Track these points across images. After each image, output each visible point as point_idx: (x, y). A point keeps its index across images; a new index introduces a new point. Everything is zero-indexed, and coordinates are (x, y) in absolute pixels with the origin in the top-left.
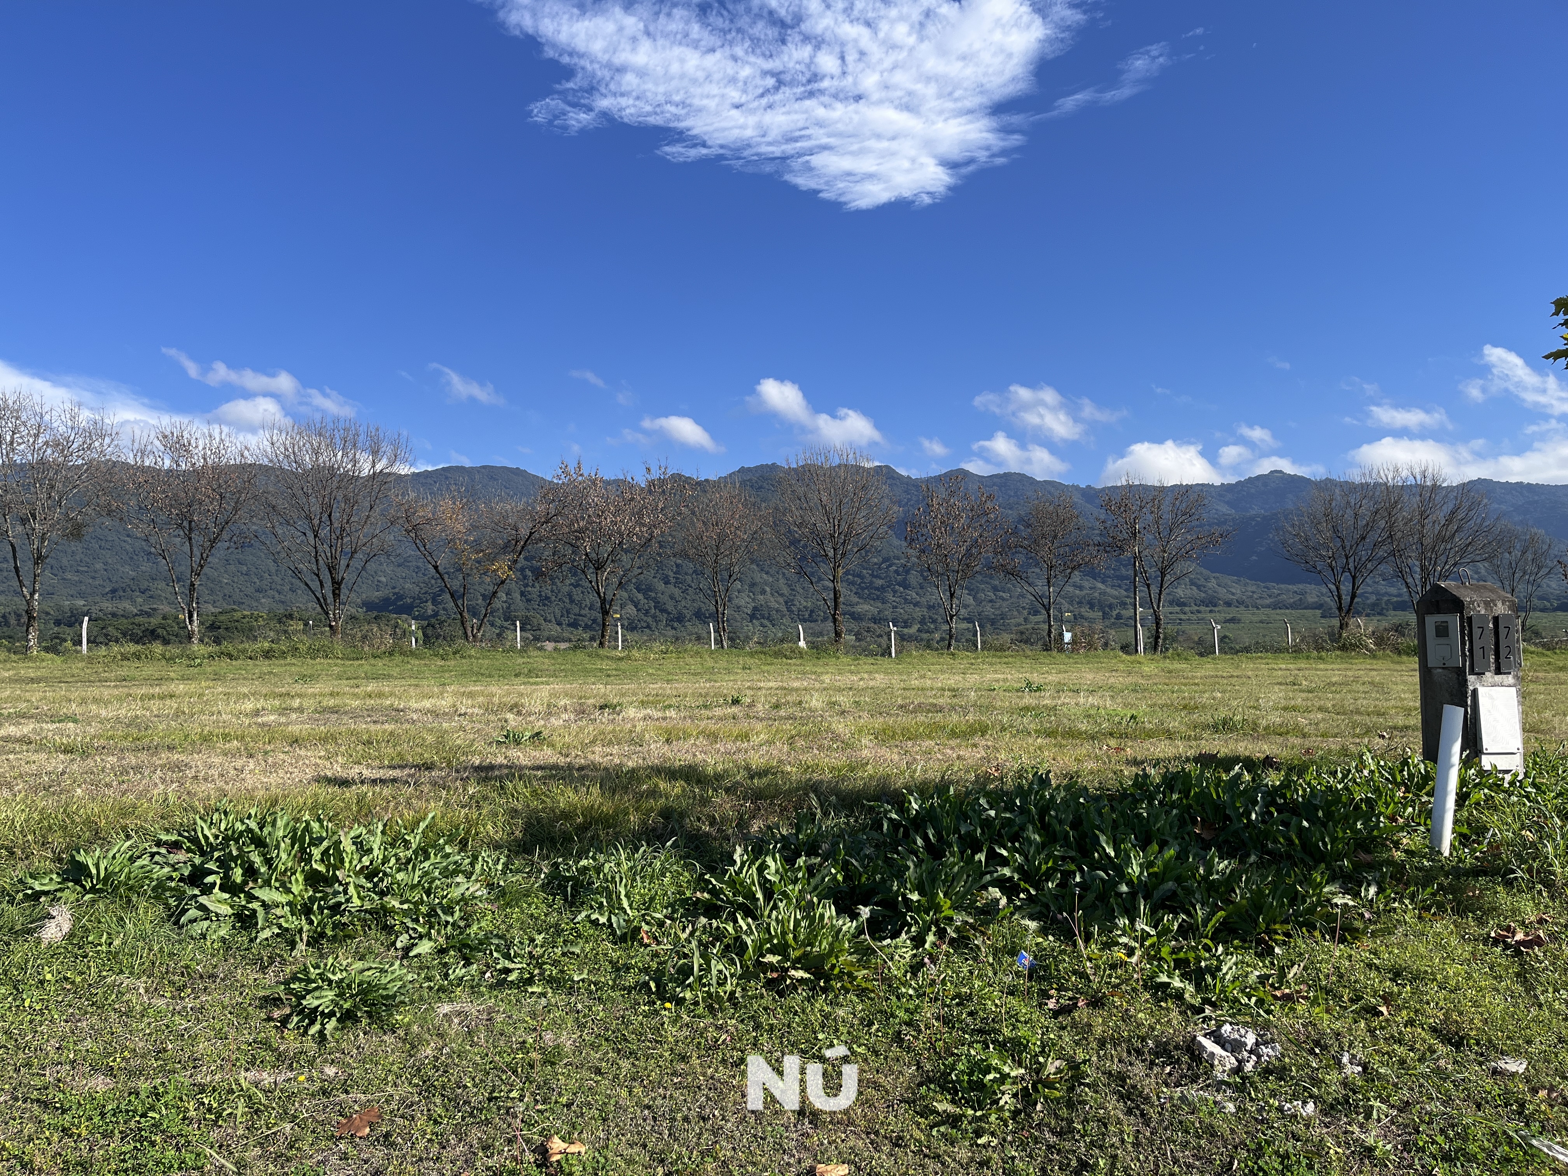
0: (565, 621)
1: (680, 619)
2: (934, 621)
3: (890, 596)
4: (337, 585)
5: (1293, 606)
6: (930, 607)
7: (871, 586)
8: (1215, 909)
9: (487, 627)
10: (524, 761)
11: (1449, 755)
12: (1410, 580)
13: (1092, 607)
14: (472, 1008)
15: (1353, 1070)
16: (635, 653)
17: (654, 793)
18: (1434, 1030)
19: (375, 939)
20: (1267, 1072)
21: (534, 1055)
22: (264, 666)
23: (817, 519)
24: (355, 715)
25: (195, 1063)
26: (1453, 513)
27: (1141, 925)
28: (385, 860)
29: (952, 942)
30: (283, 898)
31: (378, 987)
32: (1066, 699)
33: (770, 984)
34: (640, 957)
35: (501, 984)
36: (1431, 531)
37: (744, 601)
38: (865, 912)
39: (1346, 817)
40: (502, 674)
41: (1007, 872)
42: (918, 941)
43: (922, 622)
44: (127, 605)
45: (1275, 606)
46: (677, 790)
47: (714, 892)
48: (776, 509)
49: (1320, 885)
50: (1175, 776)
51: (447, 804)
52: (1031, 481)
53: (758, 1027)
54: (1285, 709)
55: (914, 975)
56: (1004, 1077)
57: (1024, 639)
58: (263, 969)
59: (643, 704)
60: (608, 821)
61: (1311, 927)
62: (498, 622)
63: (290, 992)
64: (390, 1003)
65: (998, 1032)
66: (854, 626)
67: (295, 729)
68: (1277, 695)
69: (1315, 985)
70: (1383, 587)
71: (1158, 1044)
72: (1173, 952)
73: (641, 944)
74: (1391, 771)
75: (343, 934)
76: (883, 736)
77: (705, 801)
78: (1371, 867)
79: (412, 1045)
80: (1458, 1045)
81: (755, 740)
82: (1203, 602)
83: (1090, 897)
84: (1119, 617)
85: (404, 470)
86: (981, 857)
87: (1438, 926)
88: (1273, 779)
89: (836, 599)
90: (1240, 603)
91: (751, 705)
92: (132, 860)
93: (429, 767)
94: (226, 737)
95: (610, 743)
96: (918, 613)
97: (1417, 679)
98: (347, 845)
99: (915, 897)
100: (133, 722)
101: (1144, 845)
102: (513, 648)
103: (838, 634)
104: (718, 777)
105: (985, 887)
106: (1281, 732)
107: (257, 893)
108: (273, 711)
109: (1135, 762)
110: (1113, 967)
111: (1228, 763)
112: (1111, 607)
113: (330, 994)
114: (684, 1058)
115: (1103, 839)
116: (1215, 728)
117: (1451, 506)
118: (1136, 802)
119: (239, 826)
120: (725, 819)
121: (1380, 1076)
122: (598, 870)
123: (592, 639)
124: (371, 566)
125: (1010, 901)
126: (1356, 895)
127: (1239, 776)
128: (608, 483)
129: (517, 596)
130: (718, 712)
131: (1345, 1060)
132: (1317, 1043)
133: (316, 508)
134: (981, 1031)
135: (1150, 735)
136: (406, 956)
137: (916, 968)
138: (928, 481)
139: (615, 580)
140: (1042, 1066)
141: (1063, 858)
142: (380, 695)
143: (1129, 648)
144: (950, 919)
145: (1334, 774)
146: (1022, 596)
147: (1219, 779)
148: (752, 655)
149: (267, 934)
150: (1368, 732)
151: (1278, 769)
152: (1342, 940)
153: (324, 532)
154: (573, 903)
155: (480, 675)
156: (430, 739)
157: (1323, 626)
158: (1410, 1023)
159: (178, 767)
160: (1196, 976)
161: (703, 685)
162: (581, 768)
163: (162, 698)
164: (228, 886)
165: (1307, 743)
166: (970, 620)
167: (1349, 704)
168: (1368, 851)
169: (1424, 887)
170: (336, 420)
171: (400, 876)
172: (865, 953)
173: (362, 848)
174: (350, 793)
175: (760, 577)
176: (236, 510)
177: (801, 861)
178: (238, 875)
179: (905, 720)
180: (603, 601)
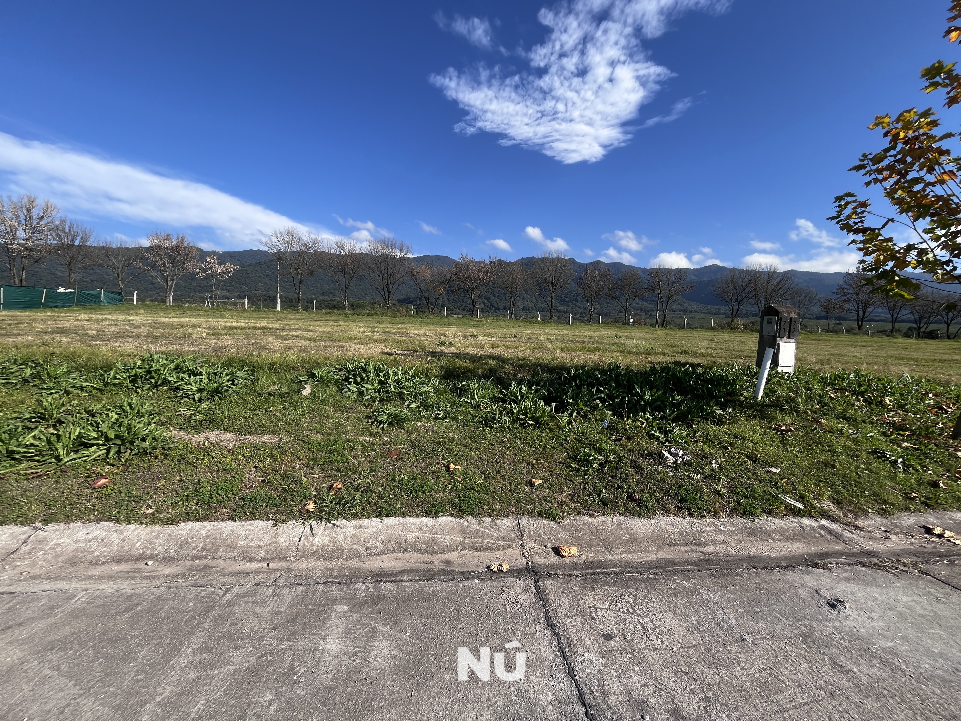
0: (461, 308)
1: (499, 309)
2: (585, 313)
3: (571, 304)
4: (389, 293)
5: (715, 314)
6: (585, 309)
7: (564, 300)
8: (674, 412)
9: (435, 309)
10: (446, 351)
11: (766, 365)
12: (760, 306)
13: (641, 311)
14: (428, 425)
15: (715, 466)
16: (483, 319)
17: (487, 363)
18: (747, 456)
19: (399, 402)
20: (685, 464)
21: (446, 440)
22: (367, 318)
23: (547, 276)
24: (394, 334)
25: (347, 433)
26: (780, 281)
27: (647, 415)
28: (402, 378)
29: (582, 416)
30: (372, 388)
31: (400, 416)
32: (629, 341)
33: (521, 425)
34: (480, 413)
35: (436, 418)
36: (770, 288)
37: (520, 304)
38: (554, 405)
39: (725, 385)
40: (440, 324)
41: (603, 395)
42: (571, 415)
43: (581, 313)
44: (327, 297)
45: (708, 313)
46: (494, 363)
47: (505, 395)
48: (533, 272)
49: (712, 406)
50: (665, 368)
51: (421, 362)
52: (624, 265)
53: (516, 437)
54: (708, 348)
55: (568, 425)
56: (595, 459)
57: (616, 321)
58: (366, 408)
59: (485, 336)
60: (472, 371)
61: (707, 420)
62: (440, 308)
63: (374, 415)
64: (403, 421)
65: (595, 445)
66: (558, 314)
67: (376, 337)
68: (705, 343)
69: (706, 438)
70: (749, 308)
71: (649, 452)
72: (657, 424)
73: (480, 409)
74: (743, 370)
75: (389, 400)
76: (564, 350)
77: (503, 367)
78: (731, 401)
79: (409, 433)
80: (755, 462)
81: (521, 349)
82: (682, 311)
83: (631, 405)
84: (651, 315)
85: (410, 256)
86: (594, 390)
87: (753, 423)
88: (700, 371)
89: (552, 304)
90: (696, 311)
91: (520, 338)
92: (328, 373)
93: (416, 351)
94: (355, 339)
95: (473, 347)
96: (580, 311)
97: (757, 340)
98: (391, 373)
99: (571, 401)
100: (329, 333)
101: (651, 389)
102: (444, 316)
103: (552, 316)
104: (508, 360)
105: (595, 400)
106: (704, 355)
107: (364, 385)
108: (370, 331)
109: (651, 363)
110: (636, 428)
111: (684, 364)
112: (648, 311)
113: (386, 417)
114: (492, 445)
115: (636, 386)
116: (681, 353)
117: (780, 279)
118: (650, 375)
119: (359, 365)
120: (509, 373)
121: (725, 469)
122: (468, 385)
123: (470, 315)
124: (400, 288)
125: (603, 405)
126: (724, 410)
127: (688, 369)
128: (476, 262)
129: (446, 299)
130: (509, 339)
131: (713, 462)
132: (704, 456)
133: (383, 268)
134: (589, 444)
135: (657, 354)
136: (408, 407)
137: (569, 423)
138: (587, 264)
139: (478, 295)
140: (609, 456)
141: (622, 392)
142: (402, 328)
143: (653, 325)
144: (582, 409)
145: (722, 370)
146: (617, 306)
147: (681, 370)
148: (522, 322)
149: (367, 397)
150: (737, 357)
151: (702, 368)
152: (718, 424)
153: (385, 276)
154: (460, 396)
155: (433, 324)
156: (417, 342)
157: (725, 321)
158: (738, 453)
159: (342, 347)
160: (665, 433)
161: (505, 331)
162: (464, 354)
163: (337, 326)
164: (356, 383)
165: (714, 360)
166: (598, 314)
167: (731, 347)
168: (731, 396)
169: (750, 409)
170: (389, 239)
171: (407, 383)
172: (553, 417)
173: (395, 374)
174: (392, 357)
175: (526, 296)
176: (358, 268)
177: (533, 387)
178: (359, 379)
179: (573, 345)
180: (473, 302)
